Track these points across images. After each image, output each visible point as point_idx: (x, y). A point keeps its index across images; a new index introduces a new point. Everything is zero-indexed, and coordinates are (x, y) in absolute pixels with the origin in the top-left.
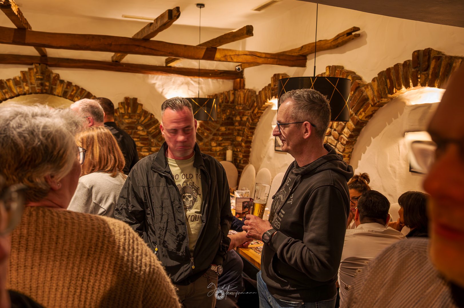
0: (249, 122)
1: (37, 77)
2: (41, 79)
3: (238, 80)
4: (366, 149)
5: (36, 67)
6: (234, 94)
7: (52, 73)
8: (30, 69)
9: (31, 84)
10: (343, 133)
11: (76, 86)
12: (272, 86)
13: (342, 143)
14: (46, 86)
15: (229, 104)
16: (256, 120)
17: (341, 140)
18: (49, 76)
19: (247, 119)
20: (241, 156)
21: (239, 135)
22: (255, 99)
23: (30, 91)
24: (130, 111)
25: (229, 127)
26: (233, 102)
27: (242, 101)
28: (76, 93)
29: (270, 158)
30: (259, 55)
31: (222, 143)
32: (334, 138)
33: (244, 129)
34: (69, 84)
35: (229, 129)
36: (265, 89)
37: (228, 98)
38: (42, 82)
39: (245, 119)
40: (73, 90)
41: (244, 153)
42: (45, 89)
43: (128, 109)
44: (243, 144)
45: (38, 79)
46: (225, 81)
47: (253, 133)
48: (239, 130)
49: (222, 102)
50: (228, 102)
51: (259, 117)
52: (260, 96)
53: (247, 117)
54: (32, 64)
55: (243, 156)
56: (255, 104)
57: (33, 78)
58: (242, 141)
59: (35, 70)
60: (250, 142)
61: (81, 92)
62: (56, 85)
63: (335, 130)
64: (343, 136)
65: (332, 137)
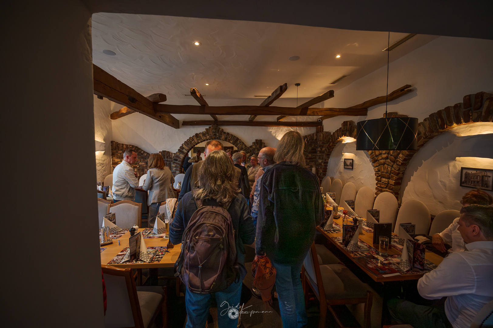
0: (326, 151)
2: (215, 132)
3: (319, 126)
4: (418, 168)
6: (316, 135)
7: (220, 129)
8: (209, 127)
9: (210, 135)
10: (399, 157)
11: (231, 134)
12: (343, 129)
13: (397, 164)
14: (217, 135)
15: (314, 141)
16: (331, 150)
17: (397, 162)
18: (218, 130)
19: (325, 149)
20: (321, 171)
21: (319, 158)
22: (331, 138)
23: (210, 138)
24: (258, 147)
25: (313, 154)
26: (316, 139)
27: (322, 139)
28: (231, 138)
29: (340, 173)
30: (335, 110)
31: (309, 164)
32: (391, 161)
33: (323, 155)
34: (228, 134)
35: (314, 155)
36: (337, 131)
37: (313, 138)
39: (324, 149)
40: (230, 137)
41: (323, 169)
42: (217, 137)
43: (257, 146)
44: (323, 164)
45: (214, 132)
46: (311, 127)
47: (329, 158)
48: (320, 156)
49: (310, 140)
50: (313, 140)
51: (333, 148)
52: (334, 135)
53: (325, 148)
54: (211, 125)
55: (322, 171)
56: (331, 140)
57: (211, 132)
58: (322, 162)
59: (212, 128)
60: (327, 163)
61: (234, 138)
62: (222, 134)
63: (391, 155)
64: (398, 159)
65: (389, 160)
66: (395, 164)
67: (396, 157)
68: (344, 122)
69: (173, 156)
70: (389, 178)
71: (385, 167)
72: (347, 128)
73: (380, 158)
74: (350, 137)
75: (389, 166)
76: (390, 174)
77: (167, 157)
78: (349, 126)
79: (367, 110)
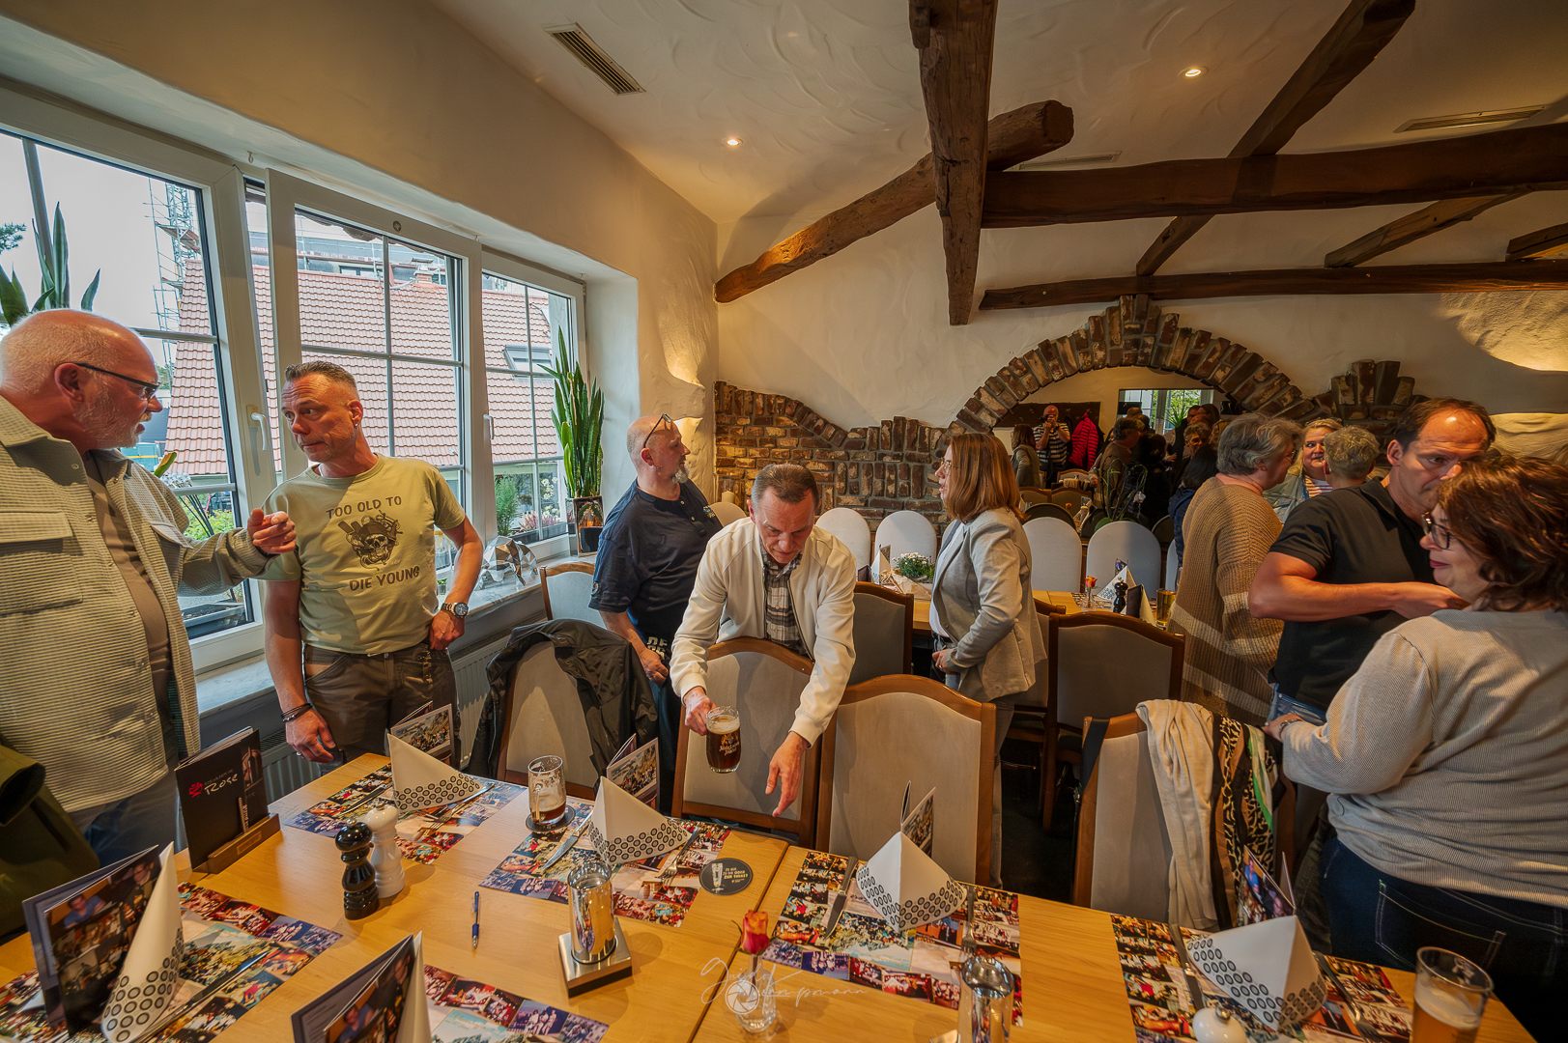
1: (1127, 327)
2: (1137, 331)
5: (1127, 304)
7: (1162, 314)
8: (1111, 310)
9: (1112, 344)
11: (1221, 340)
14: (1146, 345)
18: (1156, 322)
23: (1108, 360)
24: (1370, 399)
28: (1219, 358)
34: (1205, 337)
38: (1137, 336)
40: (1214, 351)
42: (1146, 355)
43: (1365, 393)
45: (1131, 331)
54: (1115, 298)
57: (1116, 329)
59: (1123, 311)
61: (1234, 355)
62: (1170, 341)
69: (935, 441)
77: (912, 446)
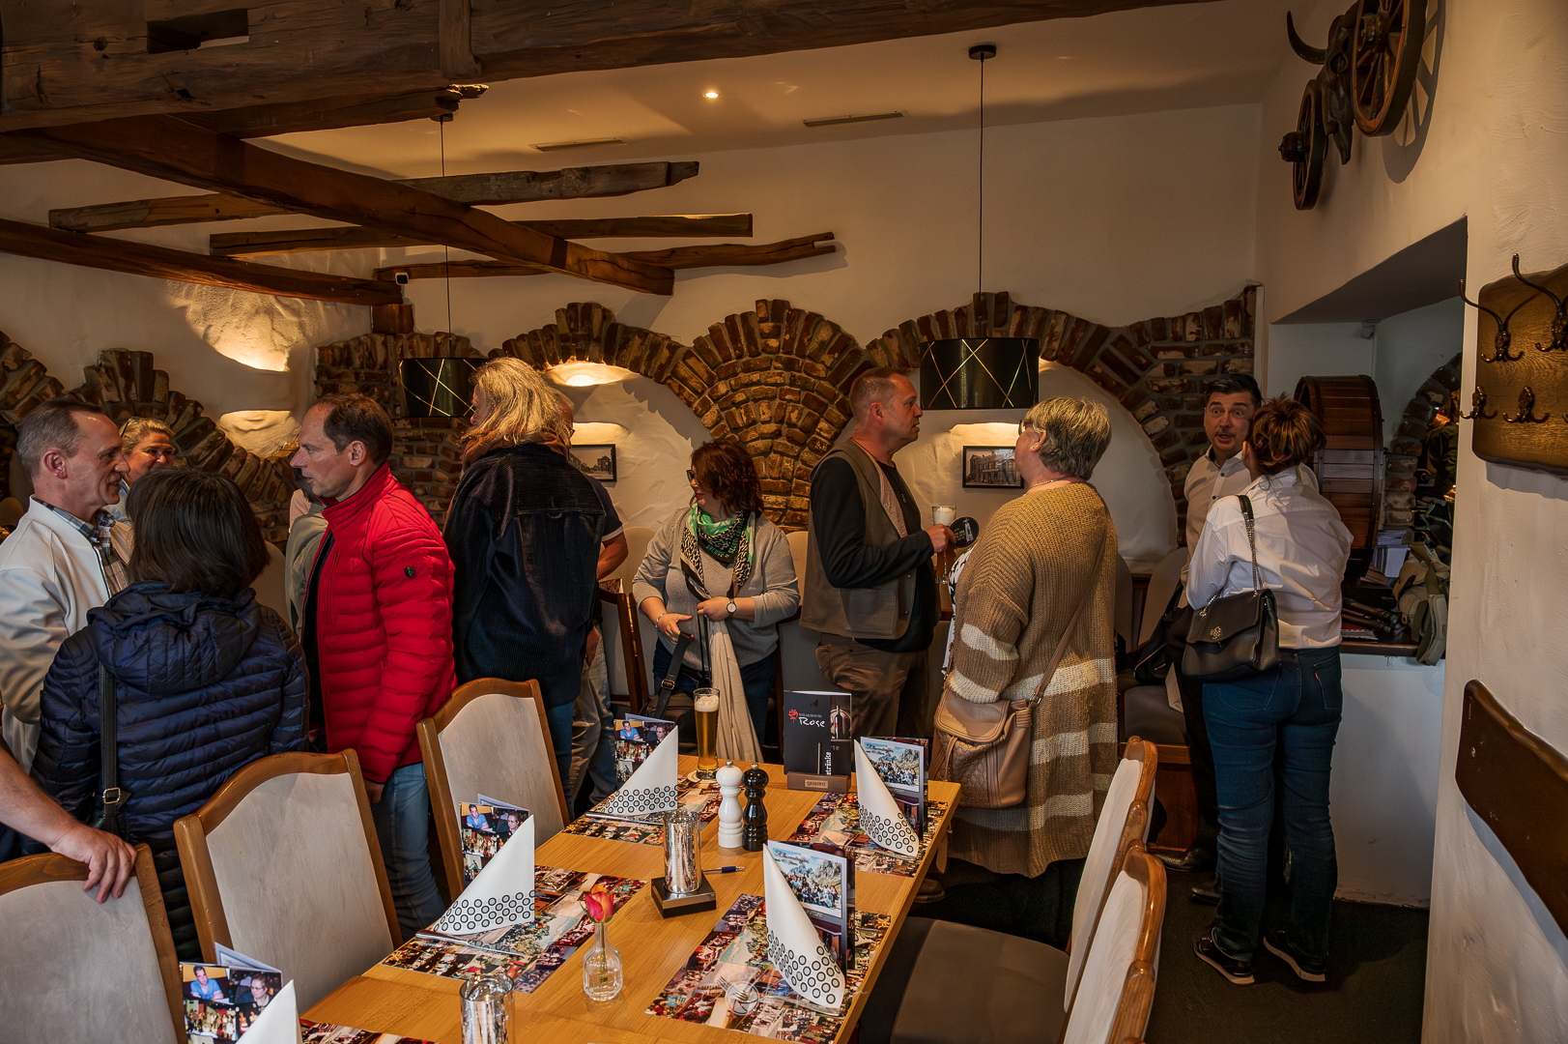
10: (817, 431)
12: (563, 330)
13: (814, 450)
26: (385, 366)
36: (529, 336)
37: (373, 353)
43: (128, 388)
46: (353, 307)
50: (375, 366)
63: (794, 426)
64: (815, 436)
65: (782, 440)
66: (807, 449)
67: (808, 430)
68: (573, 306)
70: (787, 493)
71: (774, 462)
72: (591, 330)
73: (753, 434)
74: (609, 363)
75: (785, 458)
76: (791, 481)
78: (602, 324)
79: (672, 278)
